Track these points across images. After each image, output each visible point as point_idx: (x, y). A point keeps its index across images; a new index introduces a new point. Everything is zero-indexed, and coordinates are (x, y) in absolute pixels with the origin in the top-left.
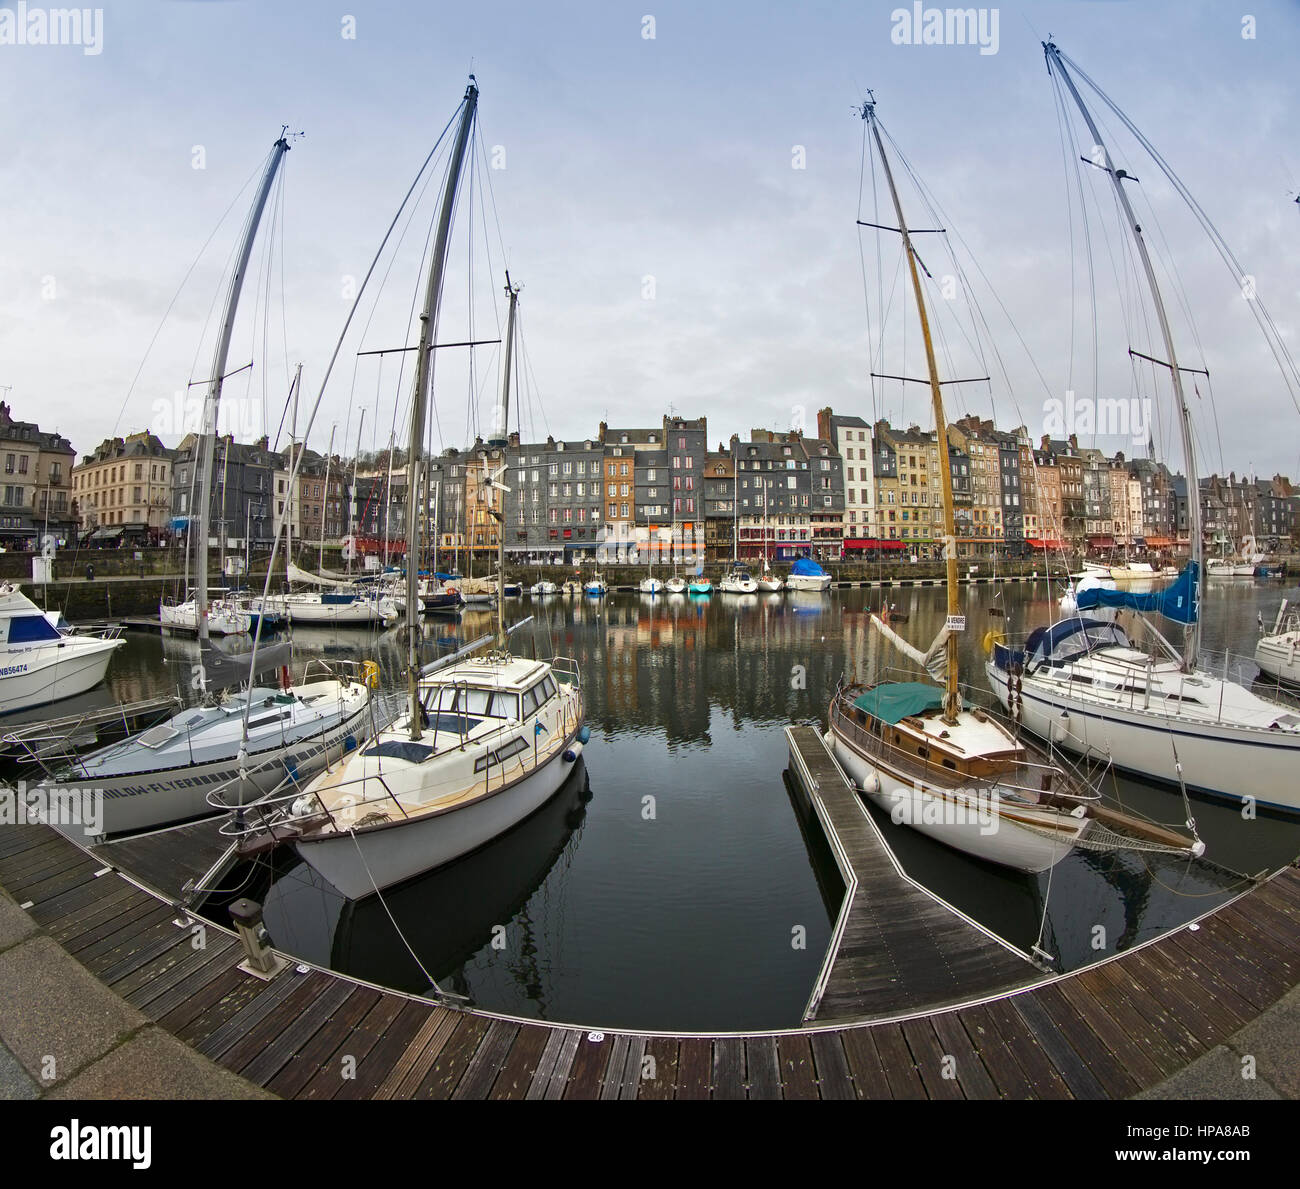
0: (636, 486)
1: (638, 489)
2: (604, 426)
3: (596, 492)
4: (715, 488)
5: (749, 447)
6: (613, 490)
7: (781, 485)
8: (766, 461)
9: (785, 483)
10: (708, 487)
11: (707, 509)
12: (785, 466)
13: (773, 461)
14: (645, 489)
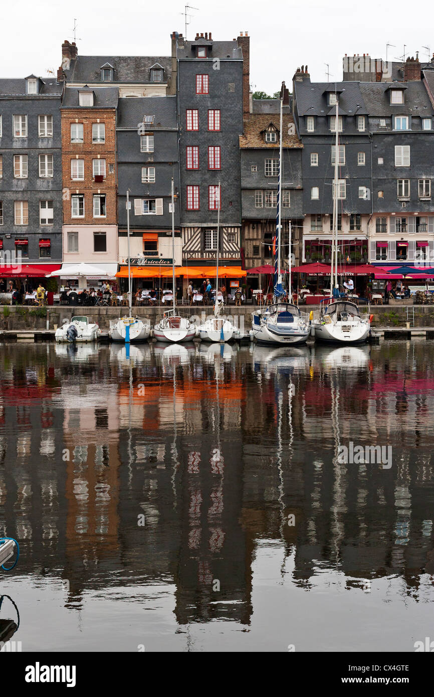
0: (119, 163)
1: (124, 168)
2: (69, 49)
3: (47, 172)
4: (261, 166)
5: (326, 91)
6: (77, 169)
7: (381, 161)
8: (355, 117)
9: (389, 156)
10: (248, 165)
11: (245, 204)
12: (391, 125)
13: (367, 117)
14: (136, 168)
